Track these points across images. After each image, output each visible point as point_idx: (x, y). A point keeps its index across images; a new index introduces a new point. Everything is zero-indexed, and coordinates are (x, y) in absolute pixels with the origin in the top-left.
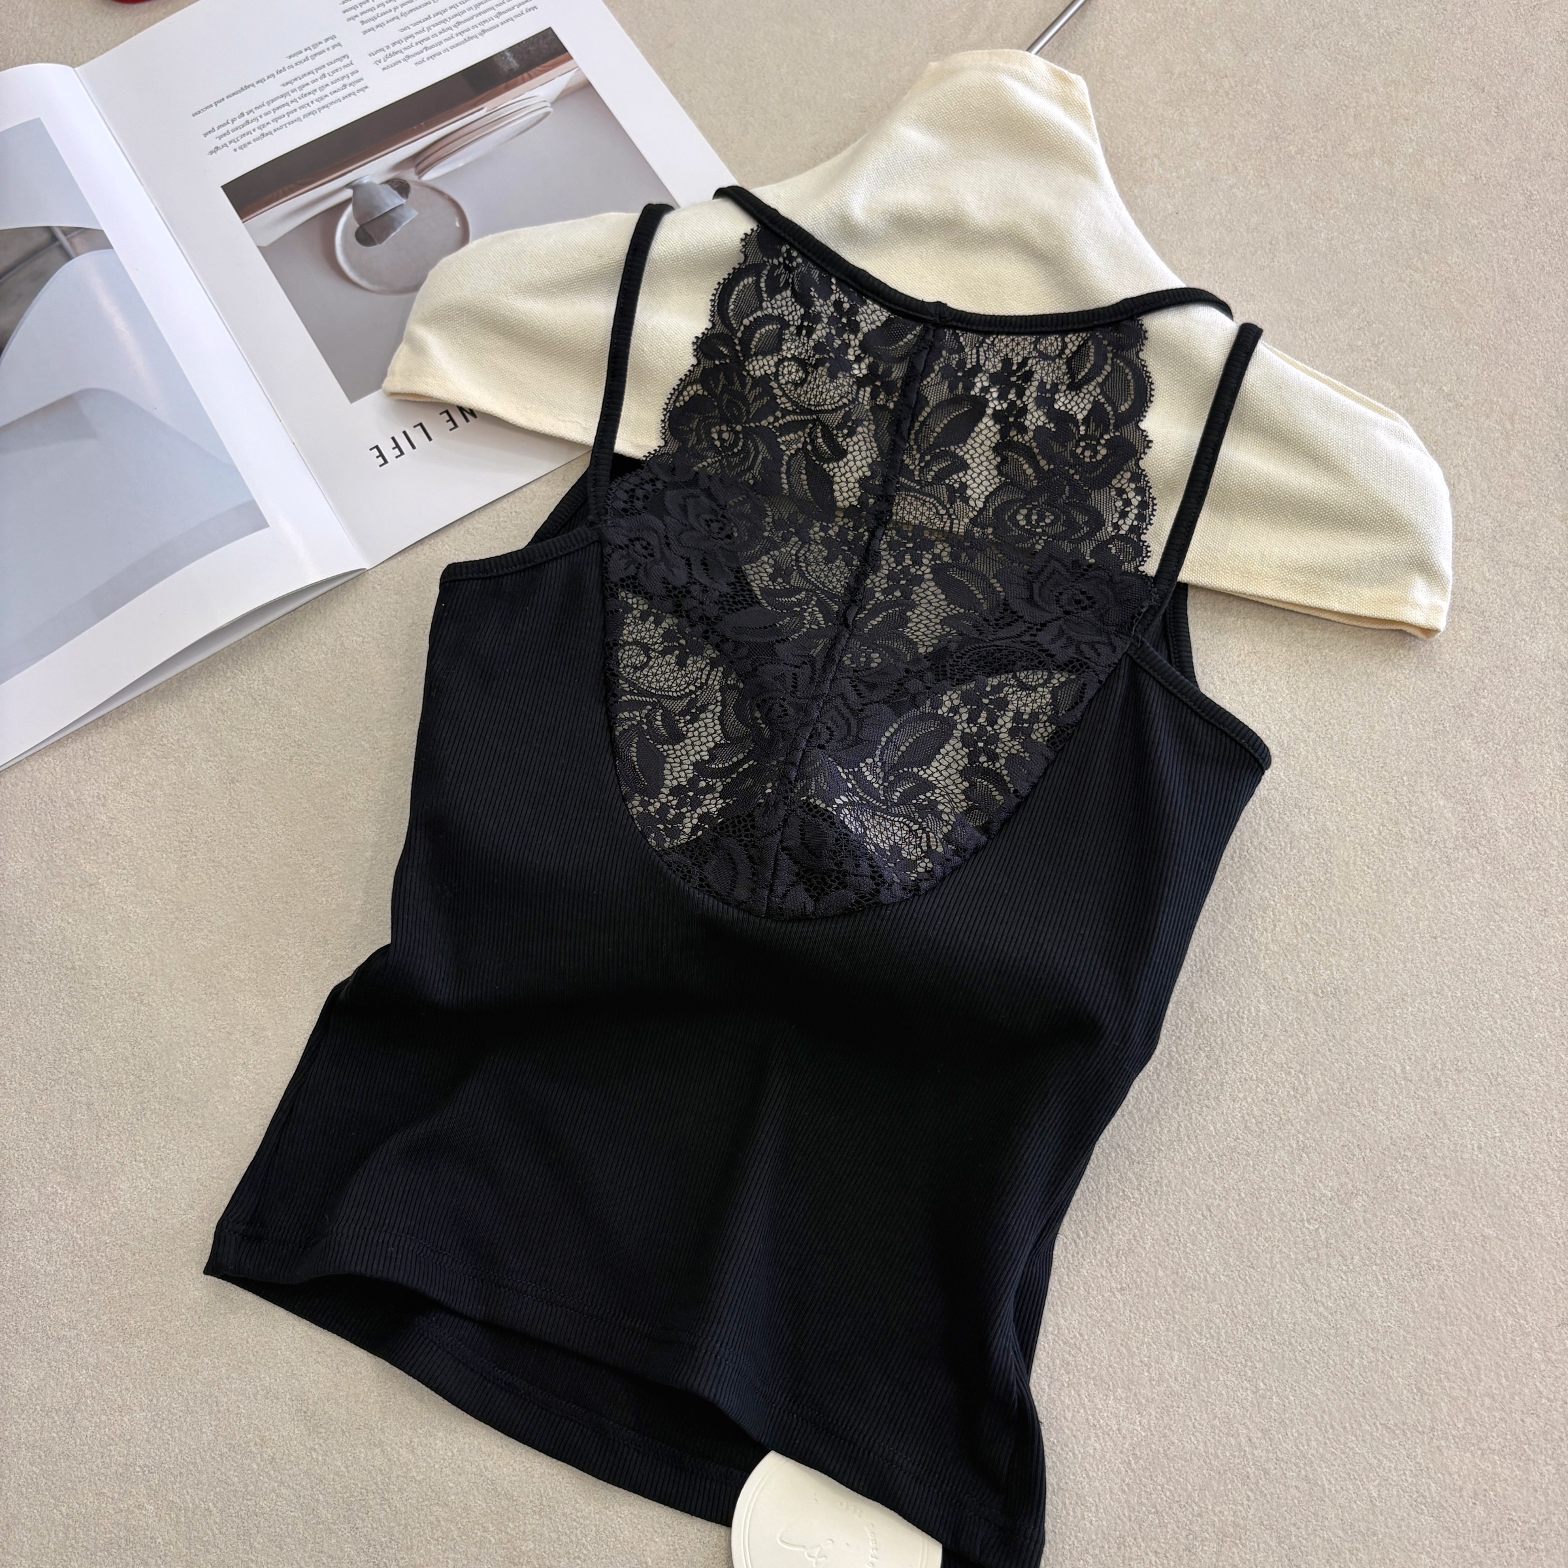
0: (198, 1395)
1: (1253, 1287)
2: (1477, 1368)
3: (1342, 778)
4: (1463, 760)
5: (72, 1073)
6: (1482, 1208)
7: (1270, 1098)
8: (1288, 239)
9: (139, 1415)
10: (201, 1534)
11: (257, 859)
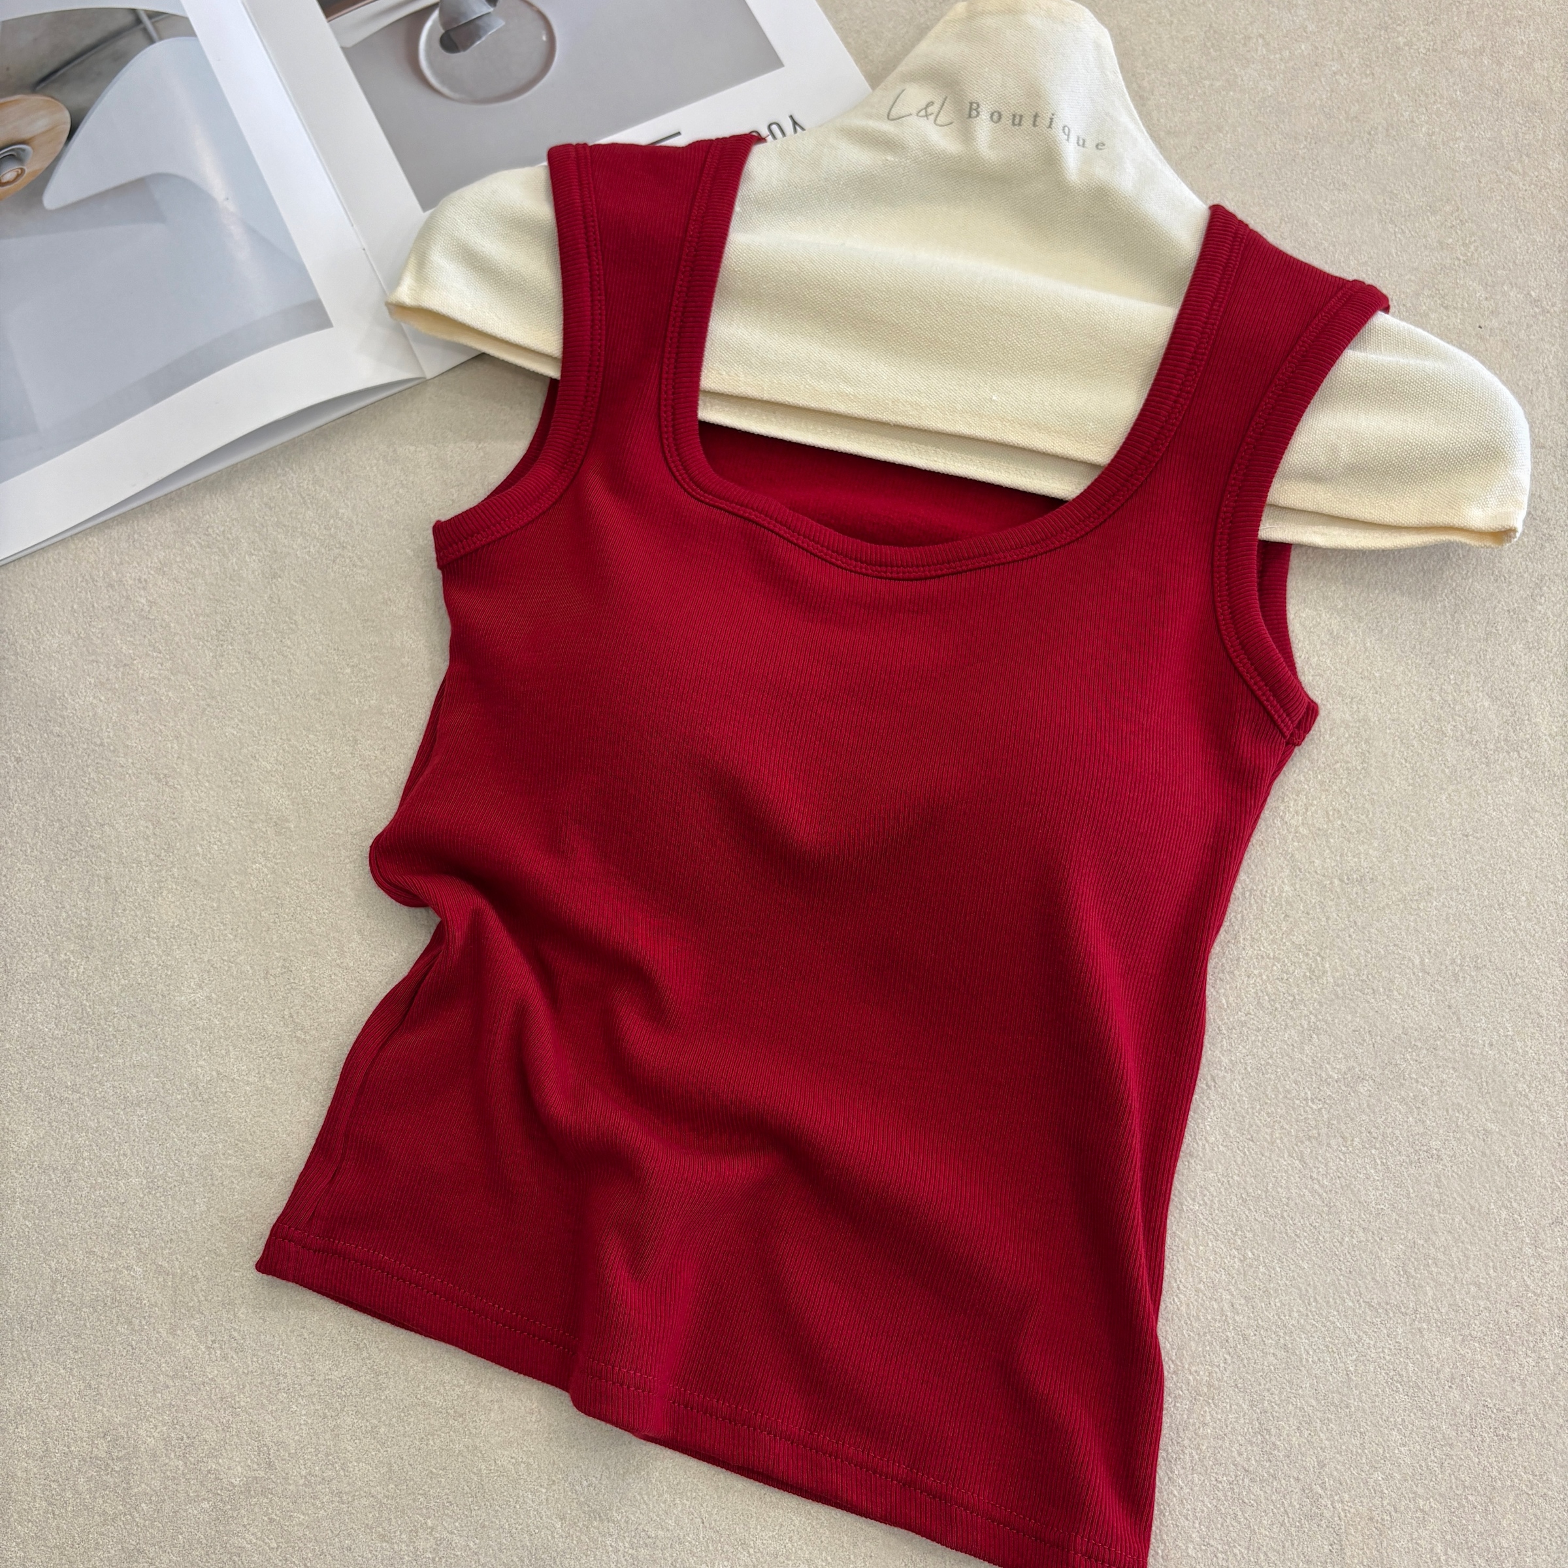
0: (194, 1167)
1: (1251, 1160)
2: (1467, 1257)
3: (1388, 671)
4: (1513, 664)
5: (92, 847)
6: (1487, 1103)
7: (1285, 976)
8: (1387, 130)
9: (135, 1181)
10: (187, 1299)
11: (293, 654)
